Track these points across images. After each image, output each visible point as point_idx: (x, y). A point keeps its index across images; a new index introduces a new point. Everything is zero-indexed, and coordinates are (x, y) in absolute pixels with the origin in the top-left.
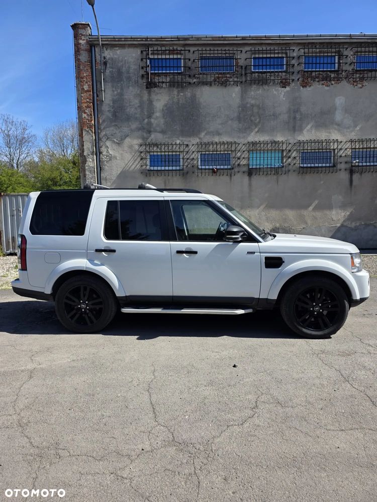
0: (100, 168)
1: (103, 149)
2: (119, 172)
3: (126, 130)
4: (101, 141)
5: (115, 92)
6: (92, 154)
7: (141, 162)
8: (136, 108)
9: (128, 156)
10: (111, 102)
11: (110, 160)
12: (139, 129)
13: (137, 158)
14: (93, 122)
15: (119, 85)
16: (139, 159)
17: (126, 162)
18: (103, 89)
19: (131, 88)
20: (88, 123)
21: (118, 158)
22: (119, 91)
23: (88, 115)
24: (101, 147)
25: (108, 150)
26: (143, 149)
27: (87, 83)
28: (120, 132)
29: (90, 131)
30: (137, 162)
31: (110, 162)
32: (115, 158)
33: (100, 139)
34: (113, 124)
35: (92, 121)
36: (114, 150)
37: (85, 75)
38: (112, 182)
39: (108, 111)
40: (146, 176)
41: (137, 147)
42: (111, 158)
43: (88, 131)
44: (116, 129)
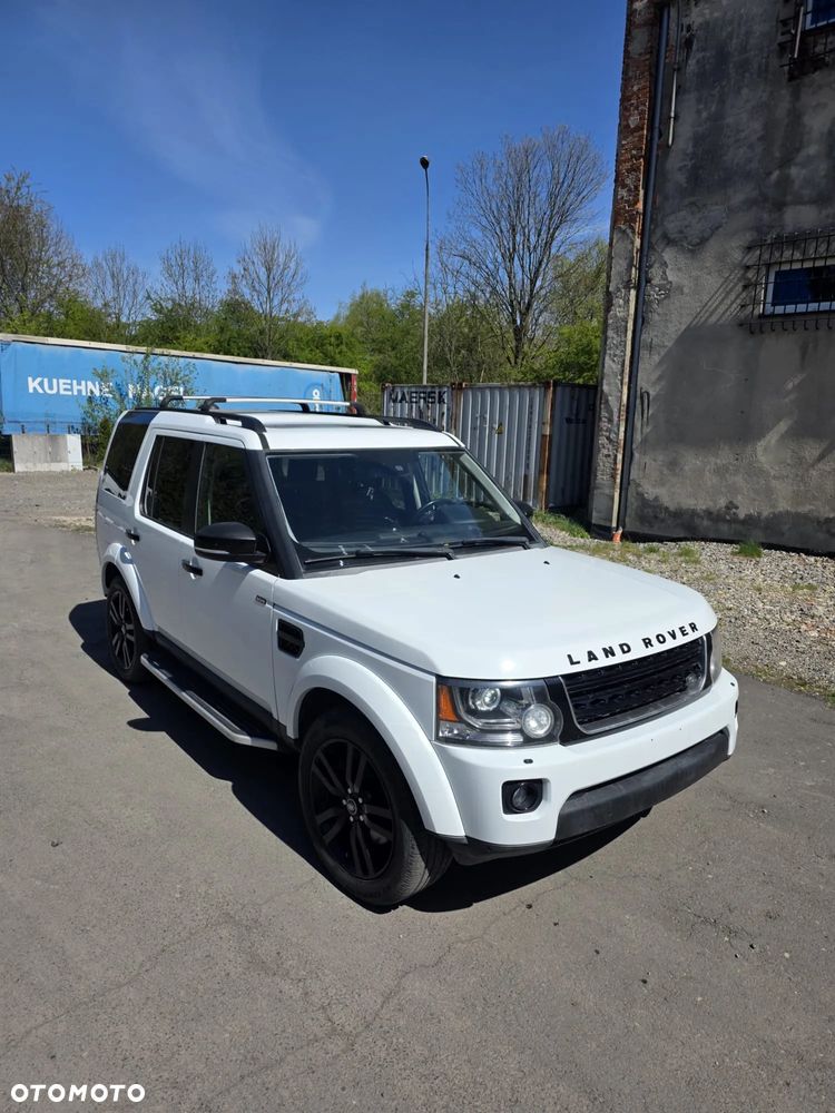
0: (643, 319)
1: (656, 273)
2: (683, 327)
3: (716, 211)
4: (654, 249)
5: (704, 115)
6: (627, 287)
7: (744, 294)
8: (751, 147)
9: (712, 282)
10: (690, 145)
11: (667, 296)
12: (750, 203)
13: (736, 285)
14: (640, 206)
15: (715, 92)
16: (739, 288)
17: (705, 298)
18: (673, 115)
19: (745, 91)
20: (628, 211)
21: (686, 290)
22: (713, 109)
23: (629, 190)
24: (651, 267)
25: (664, 273)
26: (752, 258)
27: (637, 108)
28: (700, 219)
29: (629, 231)
30: (733, 296)
31: (666, 302)
32: (680, 289)
33: (651, 247)
34: (686, 201)
35: (636, 202)
36: (679, 269)
37: (635, 88)
38: (663, 353)
39: (680, 169)
40: (752, 333)
41: (737, 256)
42: (668, 290)
43: (624, 231)
44: (693, 213)
